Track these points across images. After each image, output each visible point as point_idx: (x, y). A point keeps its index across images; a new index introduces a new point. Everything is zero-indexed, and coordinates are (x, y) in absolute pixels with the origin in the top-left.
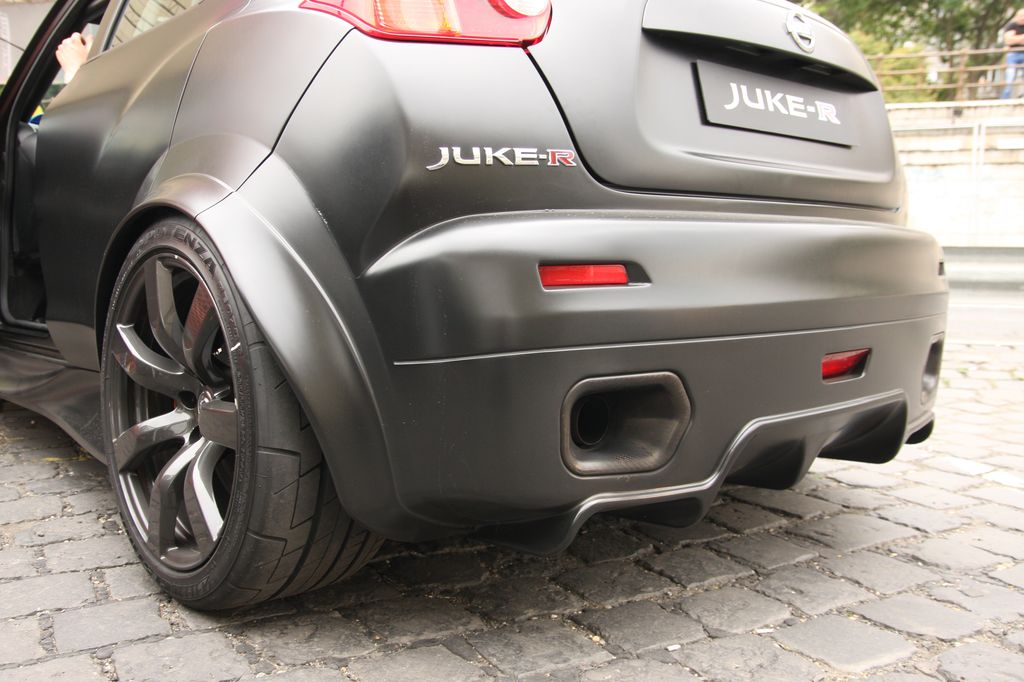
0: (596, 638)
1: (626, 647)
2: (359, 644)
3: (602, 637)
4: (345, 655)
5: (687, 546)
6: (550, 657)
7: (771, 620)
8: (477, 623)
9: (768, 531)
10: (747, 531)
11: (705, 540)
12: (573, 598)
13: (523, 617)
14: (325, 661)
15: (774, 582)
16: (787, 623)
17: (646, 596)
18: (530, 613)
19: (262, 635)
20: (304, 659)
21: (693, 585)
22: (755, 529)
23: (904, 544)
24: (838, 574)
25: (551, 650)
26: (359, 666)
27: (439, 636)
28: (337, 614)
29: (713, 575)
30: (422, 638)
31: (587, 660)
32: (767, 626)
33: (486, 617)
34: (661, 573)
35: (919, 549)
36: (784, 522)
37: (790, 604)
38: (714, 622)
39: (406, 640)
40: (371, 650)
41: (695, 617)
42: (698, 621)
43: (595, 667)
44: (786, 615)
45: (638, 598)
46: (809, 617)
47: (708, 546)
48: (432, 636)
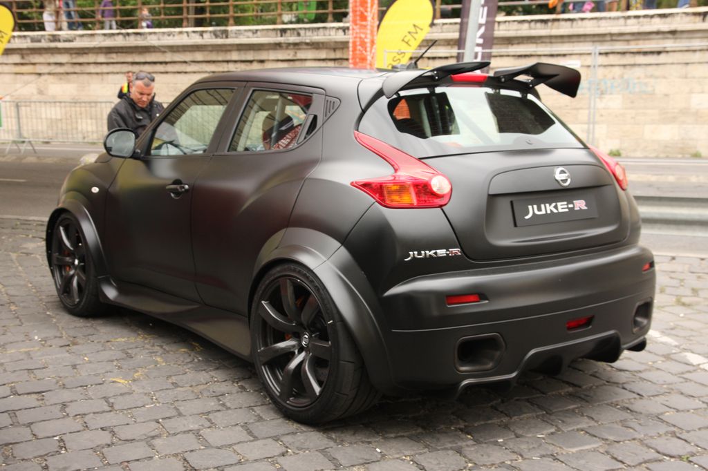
0: (469, 436)
1: (481, 440)
2: (374, 436)
3: (472, 436)
4: (369, 440)
5: (517, 400)
6: (450, 442)
7: (545, 432)
8: (420, 430)
9: (560, 394)
10: (549, 394)
11: (527, 397)
12: (461, 421)
13: (439, 428)
14: (363, 442)
15: (553, 417)
16: (552, 433)
17: (493, 421)
18: (442, 426)
19: (335, 433)
20: (355, 441)
21: (516, 417)
22: (554, 393)
23: (628, 402)
24: (585, 414)
25: (450, 440)
26: (376, 443)
27: (405, 434)
28: (361, 426)
29: (525, 413)
30: (399, 435)
31: (464, 444)
32: (542, 434)
33: (424, 428)
34: (502, 412)
35: (632, 404)
36: (571, 389)
37: (556, 426)
38: (520, 432)
39: (392, 435)
40: (379, 439)
41: (512, 429)
42: (513, 432)
43: (467, 446)
44: (553, 430)
45: (490, 422)
46: (563, 432)
47: (528, 400)
48: (402, 434)
